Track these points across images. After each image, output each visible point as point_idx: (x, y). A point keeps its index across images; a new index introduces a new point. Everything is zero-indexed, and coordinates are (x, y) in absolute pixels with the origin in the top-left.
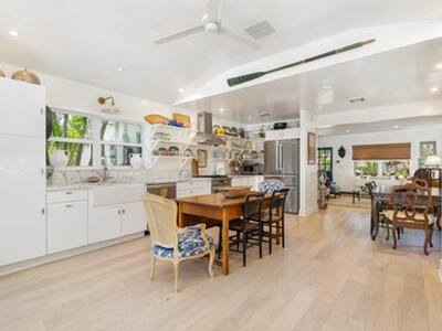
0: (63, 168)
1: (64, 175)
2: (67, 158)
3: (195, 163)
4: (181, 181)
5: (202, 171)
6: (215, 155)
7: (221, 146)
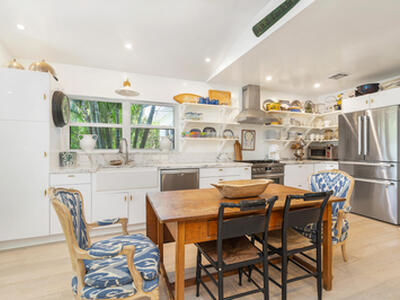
0: (89, 152)
1: (90, 158)
2: (93, 142)
3: (239, 146)
4: (206, 167)
5: (246, 156)
6: (268, 136)
7: (275, 124)
